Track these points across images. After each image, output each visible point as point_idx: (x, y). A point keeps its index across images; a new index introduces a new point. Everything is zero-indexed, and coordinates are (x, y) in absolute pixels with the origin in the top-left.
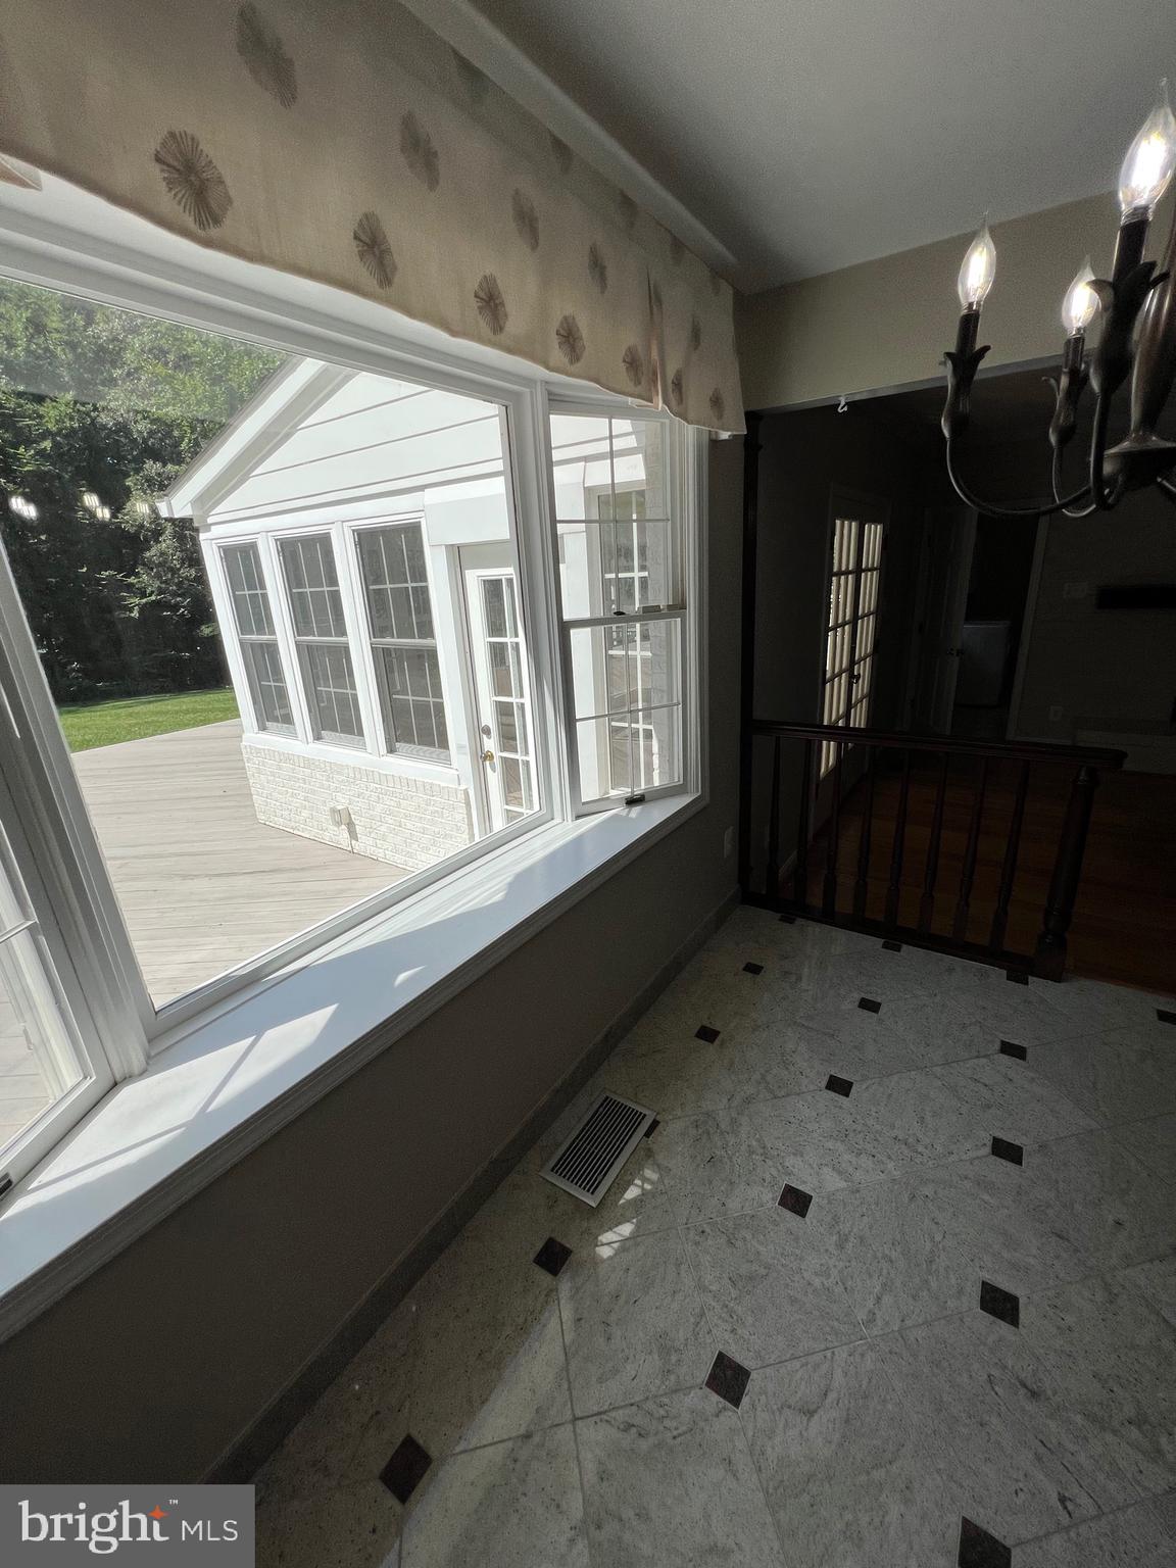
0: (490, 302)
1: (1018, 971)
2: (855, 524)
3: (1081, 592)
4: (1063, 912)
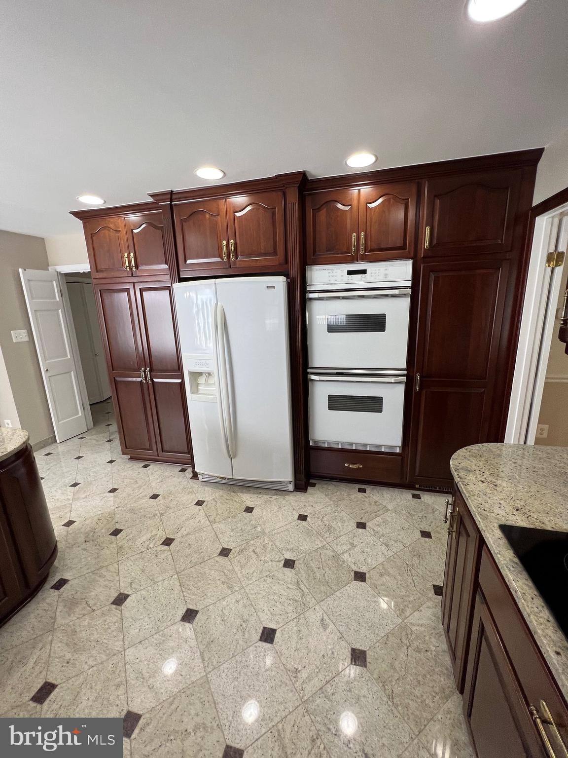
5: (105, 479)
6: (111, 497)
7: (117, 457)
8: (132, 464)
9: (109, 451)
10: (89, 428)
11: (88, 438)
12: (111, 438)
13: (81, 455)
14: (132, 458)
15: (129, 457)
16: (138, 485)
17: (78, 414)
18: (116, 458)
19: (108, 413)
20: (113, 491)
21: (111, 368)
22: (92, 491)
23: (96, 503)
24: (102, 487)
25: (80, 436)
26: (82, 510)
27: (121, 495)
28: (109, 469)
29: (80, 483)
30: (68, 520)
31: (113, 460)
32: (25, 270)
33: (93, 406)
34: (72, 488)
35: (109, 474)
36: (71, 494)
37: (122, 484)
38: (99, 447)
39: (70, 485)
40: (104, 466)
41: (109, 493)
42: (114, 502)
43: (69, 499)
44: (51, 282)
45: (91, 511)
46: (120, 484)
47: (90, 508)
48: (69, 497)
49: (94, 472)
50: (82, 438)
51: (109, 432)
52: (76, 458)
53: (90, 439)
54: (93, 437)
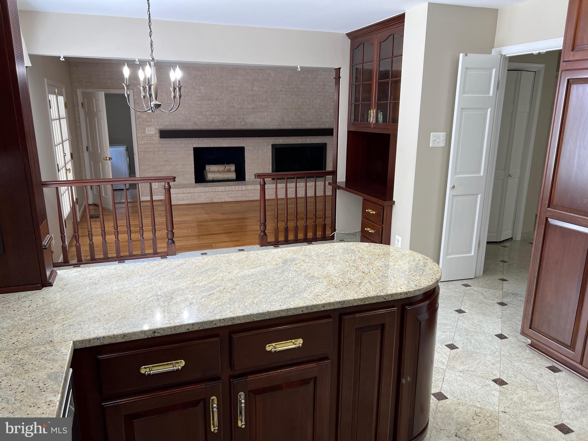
1: (164, 256)
2: (55, 96)
3: (153, 131)
4: (172, 231)
5: (489, 358)
6: (496, 390)
7: (511, 334)
8: (531, 355)
9: (500, 320)
10: (478, 275)
11: (476, 289)
12: (505, 301)
13: (462, 309)
14: (532, 345)
15: (529, 341)
16: (537, 394)
17: (470, 252)
18: (508, 334)
19: (504, 262)
20: (500, 382)
21: (547, 202)
22: (472, 367)
23: (475, 387)
24: (485, 368)
25: (465, 282)
26: (456, 387)
27: (511, 396)
28: (497, 347)
29: (458, 348)
30: (440, 391)
31: (504, 335)
32: (466, 55)
33: (490, 246)
34: (448, 349)
35: (497, 354)
36: (445, 357)
37: (514, 379)
38: (486, 308)
39: (446, 344)
40: (491, 338)
41: (493, 382)
42: (500, 400)
43: (443, 363)
44: (491, 69)
45: (467, 395)
46: (511, 377)
47: (466, 390)
48: (443, 361)
49: (476, 340)
50: (466, 285)
51: (504, 290)
52: (457, 311)
53: (476, 291)
54: (480, 289)
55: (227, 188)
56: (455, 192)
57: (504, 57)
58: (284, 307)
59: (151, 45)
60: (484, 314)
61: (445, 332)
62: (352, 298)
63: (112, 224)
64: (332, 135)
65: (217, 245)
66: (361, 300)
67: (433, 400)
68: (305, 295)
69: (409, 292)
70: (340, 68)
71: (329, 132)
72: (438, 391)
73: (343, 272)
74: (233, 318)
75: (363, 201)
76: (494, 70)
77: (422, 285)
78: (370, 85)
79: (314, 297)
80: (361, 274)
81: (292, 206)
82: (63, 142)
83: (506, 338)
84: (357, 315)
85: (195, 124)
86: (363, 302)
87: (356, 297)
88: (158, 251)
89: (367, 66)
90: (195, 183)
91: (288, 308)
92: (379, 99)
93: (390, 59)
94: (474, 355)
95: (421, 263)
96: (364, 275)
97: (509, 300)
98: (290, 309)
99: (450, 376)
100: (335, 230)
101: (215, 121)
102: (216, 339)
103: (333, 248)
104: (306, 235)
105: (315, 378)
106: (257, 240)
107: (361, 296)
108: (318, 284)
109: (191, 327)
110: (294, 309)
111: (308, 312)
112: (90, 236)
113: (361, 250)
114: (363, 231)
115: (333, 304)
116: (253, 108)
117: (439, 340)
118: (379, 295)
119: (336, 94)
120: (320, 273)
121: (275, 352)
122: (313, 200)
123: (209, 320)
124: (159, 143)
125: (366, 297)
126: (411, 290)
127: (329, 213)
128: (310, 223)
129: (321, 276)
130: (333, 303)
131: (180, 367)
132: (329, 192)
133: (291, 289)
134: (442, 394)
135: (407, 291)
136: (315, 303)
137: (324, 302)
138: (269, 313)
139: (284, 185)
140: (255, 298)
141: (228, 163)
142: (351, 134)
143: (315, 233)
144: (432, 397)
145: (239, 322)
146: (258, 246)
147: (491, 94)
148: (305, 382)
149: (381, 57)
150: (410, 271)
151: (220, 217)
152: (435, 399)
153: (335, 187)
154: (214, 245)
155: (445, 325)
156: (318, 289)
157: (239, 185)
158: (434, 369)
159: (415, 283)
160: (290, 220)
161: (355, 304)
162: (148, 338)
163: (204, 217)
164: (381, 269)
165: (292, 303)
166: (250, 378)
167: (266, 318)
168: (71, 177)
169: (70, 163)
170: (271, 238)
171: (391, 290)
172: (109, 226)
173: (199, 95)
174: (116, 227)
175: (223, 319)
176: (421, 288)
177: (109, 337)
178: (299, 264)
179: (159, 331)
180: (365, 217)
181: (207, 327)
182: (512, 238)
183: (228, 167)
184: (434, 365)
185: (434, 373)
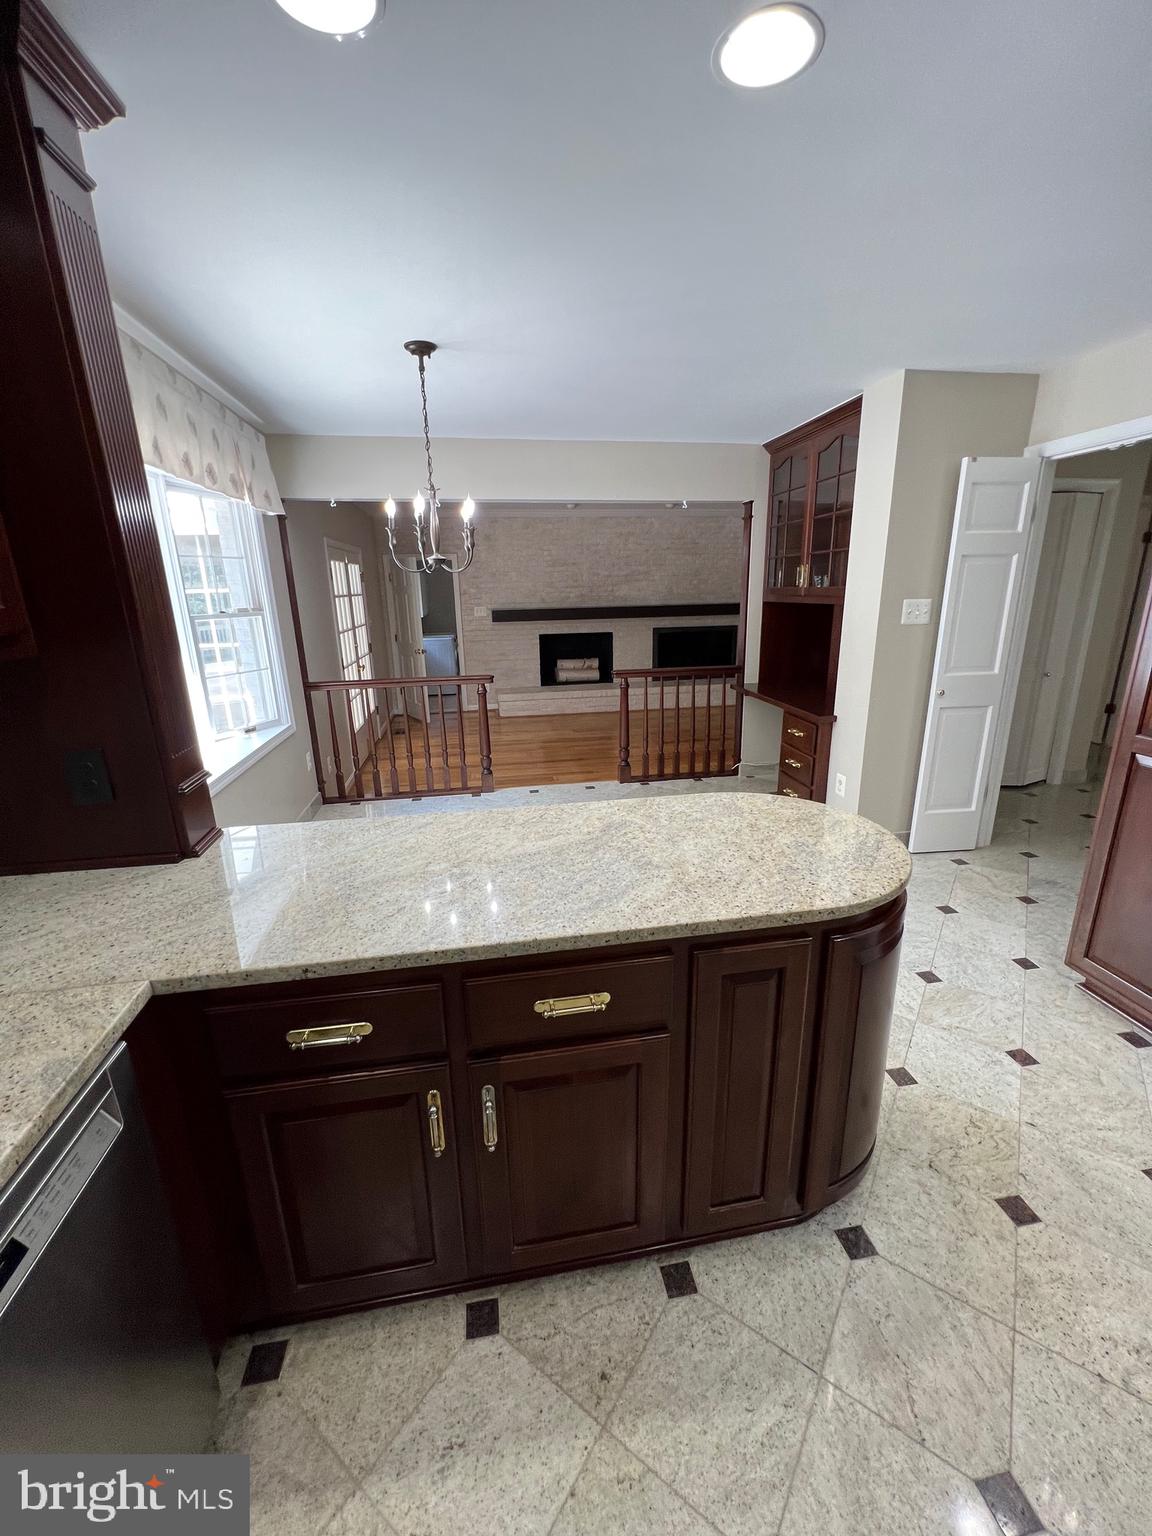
0: (187, 462)
1: (477, 792)
2: (342, 564)
3: (483, 612)
4: (488, 757)
5: (1001, 1005)
6: (1013, 1073)
7: (1044, 960)
8: (1086, 1006)
9: (1023, 930)
10: (981, 845)
11: (977, 869)
12: (1032, 894)
13: (951, 905)
14: (1088, 987)
15: (1080, 977)
16: (1101, 1091)
17: (968, 803)
18: (1040, 960)
19: (1030, 822)
20: (1023, 1058)
21: (1134, 724)
22: (966, 1021)
23: (971, 1064)
24: (993, 1025)
25: (957, 856)
26: (935, 1060)
27: (1045, 1091)
28: (1017, 984)
29: (941, 981)
30: (901, 1066)
31: (1030, 962)
32: (975, 460)
33: (1007, 793)
34: (921, 982)
35: (1016, 997)
36: (916, 997)
37: (1051, 1054)
38: (998, 906)
39: (918, 971)
40: (1005, 966)
41: (1009, 1057)
42: (1023, 1098)
43: (911, 1009)
44: (1020, 485)
45: (955, 1079)
46: (1043, 1048)
47: (954, 1069)
48: (912, 1004)
49: (976, 968)
50: (960, 862)
51: (1031, 874)
52: (940, 908)
53: (978, 873)
54: (987, 871)
55: (586, 693)
56: (945, 702)
57: (1047, 461)
58: (570, 932)
59: (429, 464)
60: (992, 917)
61: (918, 947)
62: (714, 919)
63: (421, 743)
64: (738, 613)
65: (561, 777)
66: (735, 922)
67: (888, 1084)
68: (621, 904)
69: (839, 909)
70: (752, 502)
71: (733, 609)
72: (898, 1066)
73: (710, 855)
74: (463, 951)
75: (784, 716)
76: (1027, 486)
77: (869, 894)
78: (801, 527)
79: (637, 911)
80: (744, 861)
81: (670, 721)
82: (354, 628)
83: (1034, 966)
84: (727, 950)
85: (543, 600)
86: (738, 926)
87: (724, 915)
88: (470, 784)
89: (796, 496)
90: (542, 685)
91: (577, 934)
92: (815, 548)
93: (835, 479)
94: (971, 997)
95: (871, 841)
96: (750, 863)
97: (1041, 893)
98: (582, 936)
99: (925, 1036)
100: (739, 761)
101: (572, 595)
102: (432, 987)
103: (703, 804)
104: (692, 766)
105: (639, 1066)
106: (616, 773)
107: (734, 915)
108: (655, 879)
109: (379, 963)
110: (589, 936)
111: (618, 942)
112: (393, 760)
113: (754, 809)
114: (782, 763)
115: (674, 928)
116: (626, 576)
117: (905, 963)
118: (772, 912)
119: (745, 549)
120: (665, 854)
121: (550, 1017)
122: (704, 711)
123: (414, 951)
124: (493, 630)
125: (745, 916)
126: (842, 904)
127: (730, 732)
128: (700, 747)
129: (666, 862)
130: (672, 927)
131: (358, 1038)
132: (731, 700)
133: (597, 888)
134: (906, 1073)
135: (834, 906)
136: (635, 925)
137: (654, 924)
138: (537, 943)
139: (657, 690)
140: (522, 905)
141: (589, 657)
142: (769, 608)
143: (707, 765)
144: (887, 1076)
145: (476, 958)
146: (617, 782)
147: (1020, 528)
148: (618, 1072)
149: (821, 478)
150: (846, 859)
151: (573, 735)
152: (892, 1082)
153: (742, 692)
154: (555, 777)
155: (918, 933)
156: (652, 891)
157: (601, 688)
158: (893, 1019)
159: (854, 888)
160: (667, 743)
161: (720, 931)
162: (294, 981)
163: (550, 734)
164: (787, 851)
165: (589, 923)
166: (507, 1060)
167: (530, 953)
168: (367, 675)
169: (367, 657)
170: (637, 771)
171: (799, 902)
172: (418, 745)
173: (549, 558)
174: (428, 747)
175: (443, 952)
176: (864, 900)
177: (217, 976)
178: (630, 835)
179: (314, 969)
180: (787, 739)
181: (409, 965)
182: (1045, 781)
183: (588, 662)
184: (894, 1012)
185: (892, 1027)
